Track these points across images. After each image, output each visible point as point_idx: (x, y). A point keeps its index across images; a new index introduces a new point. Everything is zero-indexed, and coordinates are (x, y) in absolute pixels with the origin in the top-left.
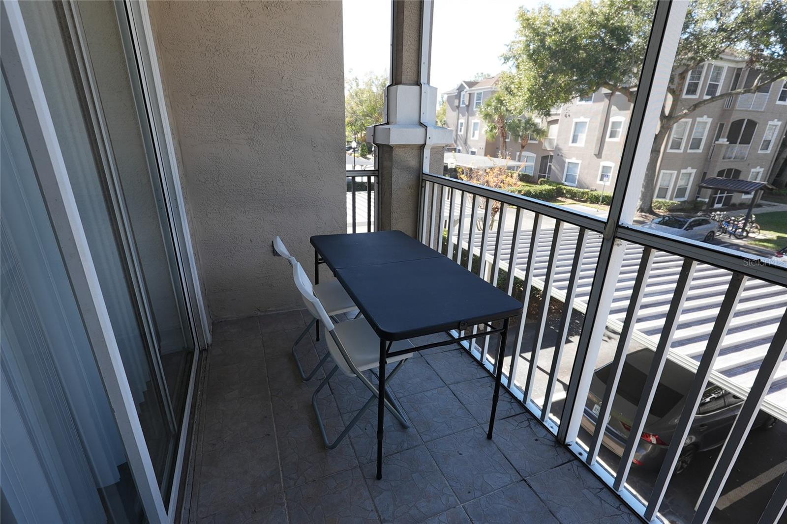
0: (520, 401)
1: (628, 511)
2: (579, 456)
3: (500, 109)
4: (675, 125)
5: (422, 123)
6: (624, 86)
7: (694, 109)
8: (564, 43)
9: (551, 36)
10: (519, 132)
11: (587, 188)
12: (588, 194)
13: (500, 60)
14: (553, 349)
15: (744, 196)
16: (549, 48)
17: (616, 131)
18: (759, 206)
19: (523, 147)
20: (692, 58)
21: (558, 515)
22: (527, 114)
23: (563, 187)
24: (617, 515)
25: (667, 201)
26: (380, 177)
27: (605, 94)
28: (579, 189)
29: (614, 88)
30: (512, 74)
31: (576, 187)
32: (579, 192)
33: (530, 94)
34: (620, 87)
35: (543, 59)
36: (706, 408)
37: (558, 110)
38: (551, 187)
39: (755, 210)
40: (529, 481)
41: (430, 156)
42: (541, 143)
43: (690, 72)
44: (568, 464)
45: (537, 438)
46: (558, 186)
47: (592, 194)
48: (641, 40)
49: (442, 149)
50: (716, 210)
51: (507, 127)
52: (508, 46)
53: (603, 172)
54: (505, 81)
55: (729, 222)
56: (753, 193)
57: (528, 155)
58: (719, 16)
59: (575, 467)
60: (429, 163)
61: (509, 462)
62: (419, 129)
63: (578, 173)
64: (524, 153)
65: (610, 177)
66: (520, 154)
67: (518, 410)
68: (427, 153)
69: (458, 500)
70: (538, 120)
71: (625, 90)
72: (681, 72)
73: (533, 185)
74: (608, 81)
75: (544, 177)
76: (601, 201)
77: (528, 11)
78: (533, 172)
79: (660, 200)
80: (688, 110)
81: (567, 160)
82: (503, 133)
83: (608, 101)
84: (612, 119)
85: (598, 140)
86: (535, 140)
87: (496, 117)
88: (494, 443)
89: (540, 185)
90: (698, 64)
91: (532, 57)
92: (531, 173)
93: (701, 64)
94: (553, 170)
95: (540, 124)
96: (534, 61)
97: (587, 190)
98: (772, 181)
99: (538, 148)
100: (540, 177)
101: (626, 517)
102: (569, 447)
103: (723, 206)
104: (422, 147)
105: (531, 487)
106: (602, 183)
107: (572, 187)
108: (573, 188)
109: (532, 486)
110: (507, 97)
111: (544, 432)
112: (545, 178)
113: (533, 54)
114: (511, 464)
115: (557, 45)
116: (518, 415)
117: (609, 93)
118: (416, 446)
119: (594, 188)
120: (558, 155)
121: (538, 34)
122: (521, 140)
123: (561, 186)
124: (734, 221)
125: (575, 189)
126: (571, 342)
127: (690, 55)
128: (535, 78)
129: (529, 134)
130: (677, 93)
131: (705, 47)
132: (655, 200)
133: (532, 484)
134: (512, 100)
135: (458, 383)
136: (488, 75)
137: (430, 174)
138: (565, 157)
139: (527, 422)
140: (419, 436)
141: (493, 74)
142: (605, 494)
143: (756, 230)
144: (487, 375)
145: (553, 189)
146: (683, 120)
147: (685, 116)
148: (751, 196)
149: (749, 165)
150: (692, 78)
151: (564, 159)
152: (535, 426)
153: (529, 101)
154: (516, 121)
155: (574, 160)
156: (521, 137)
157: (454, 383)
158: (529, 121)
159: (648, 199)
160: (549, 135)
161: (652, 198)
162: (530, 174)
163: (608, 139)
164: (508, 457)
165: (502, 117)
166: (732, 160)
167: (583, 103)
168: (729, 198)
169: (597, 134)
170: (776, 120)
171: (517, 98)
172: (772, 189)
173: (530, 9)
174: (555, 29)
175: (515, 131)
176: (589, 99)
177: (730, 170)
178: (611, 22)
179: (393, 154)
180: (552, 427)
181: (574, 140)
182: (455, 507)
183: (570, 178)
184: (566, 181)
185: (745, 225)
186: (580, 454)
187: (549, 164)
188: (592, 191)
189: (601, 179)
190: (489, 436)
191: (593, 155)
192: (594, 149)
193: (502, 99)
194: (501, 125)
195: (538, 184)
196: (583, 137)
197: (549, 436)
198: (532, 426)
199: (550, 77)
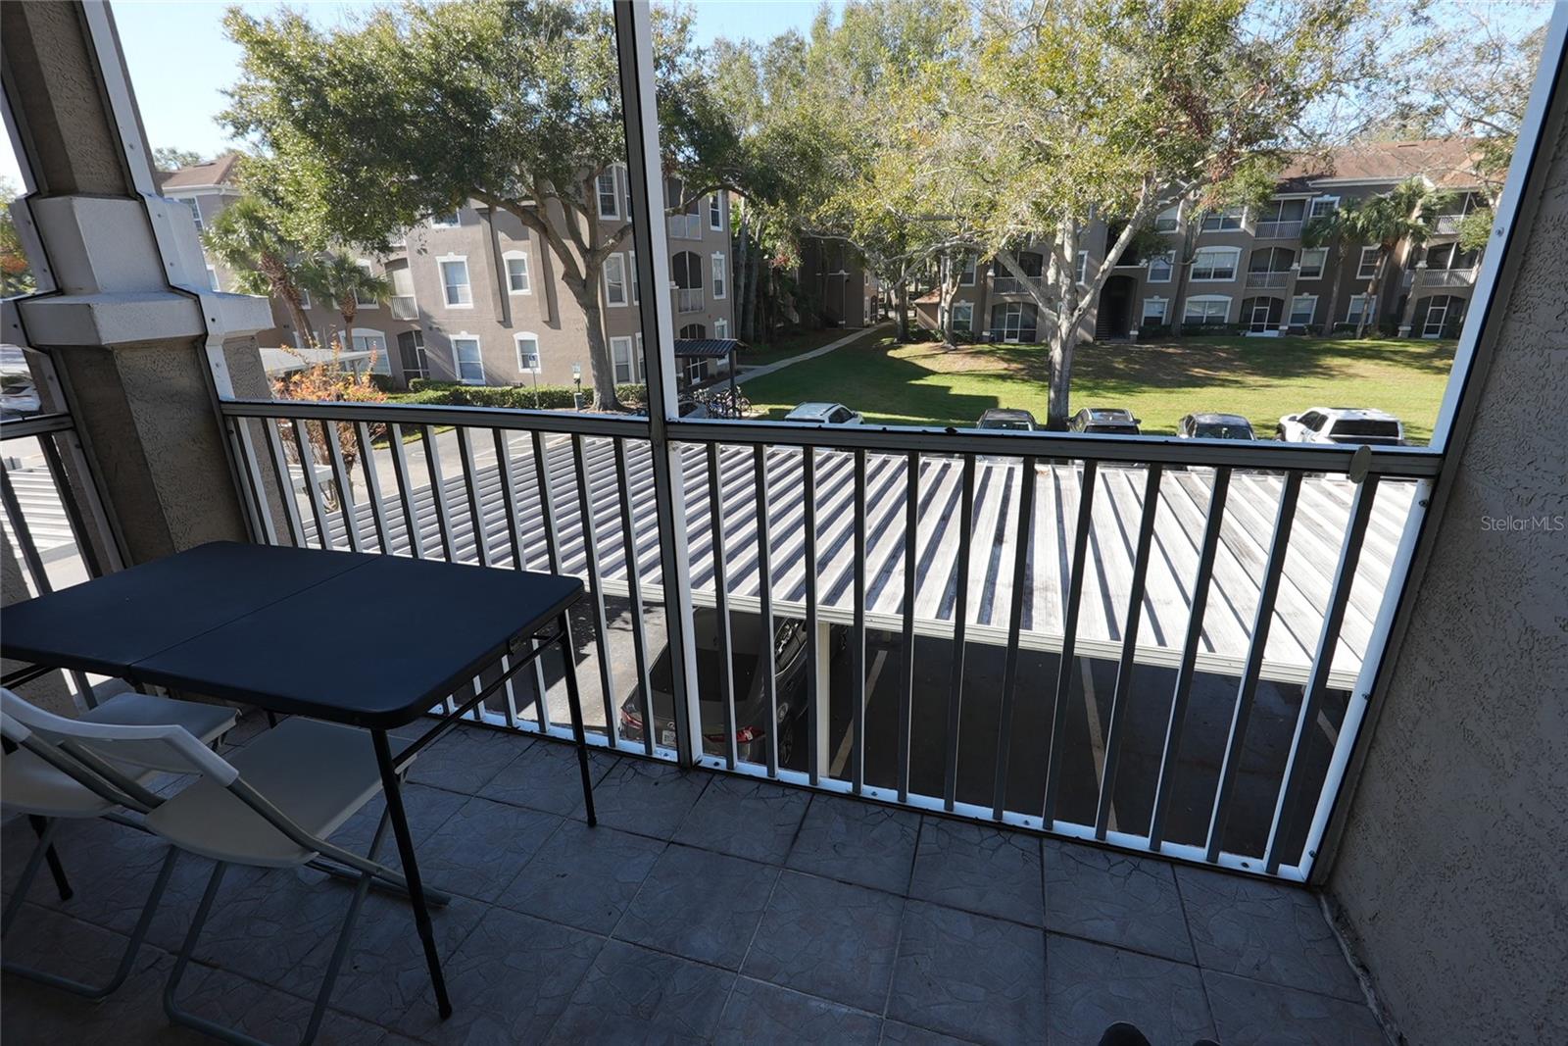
0: (605, 748)
1: (793, 791)
2: (716, 768)
3: (262, 239)
4: (604, 263)
5: (173, 288)
6: (508, 196)
7: (622, 238)
8: (368, 106)
9: (334, 88)
10: (328, 289)
11: (507, 385)
12: (512, 395)
13: (224, 126)
14: (534, 704)
15: (720, 362)
16: (338, 113)
17: (520, 276)
18: (738, 372)
19: (349, 319)
20: (591, 157)
21: (732, 851)
22: (334, 249)
23: (463, 389)
24: (787, 803)
25: (634, 385)
26: (83, 429)
27: (477, 209)
28: (493, 389)
29: (492, 201)
30: (267, 160)
31: (487, 386)
32: (496, 394)
33: (329, 207)
34: (503, 199)
35: (333, 134)
36: (782, 662)
37: (403, 240)
38: (440, 393)
39: (738, 379)
40: (678, 840)
41: (226, 359)
42: (386, 309)
43: (597, 179)
44: (709, 786)
45: (655, 781)
46: (452, 390)
47: (518, 394)
48: (507, 118)
49: (249, 343)
50: (697, 387)
51: (294, 278)
52: (232, 96)
53: (522, 351)
54: (253, 175)
55: (716, 402)
56: (727, 356)
57: (366, 335)
58: (607, 95)
59: (719, 784)
60: (228, 376)
61: (637, 835)
62: (177, 301)
63: (480, 357)
64: (355, 332)
65: (539, 358)
66: (348, 333)
67: (609, 761)
68: (215, 355)
69: (600, 936)
70: (363, 259)
71: (512, 204)
72: (585, 178)
73: (400, 395)
74: (477, 186)
75: (417, 375)
76: (537, 402)
77: (255, 23)
78: (389, 367)
79: (624, 385)
80: (614, 238)
81: (452, 337)
82: (289, 292)
83: (489, 224)
84: (506, 256)
85: (494, 295)
86: (371, 302)
87: (258, 257)
88: (603, 826)
89: (415, 393)
90: (604, 166)
91: (306, 126)
92: (387, 371)
93: (608, 167)
94: (431, 359)
95: (371, 270)
96: (316, 138)
97: (508, 388)
98: (739, 336)
99: (382, 318)
100: (408, 376)
101: (794, 798)
102: (700, 765)
103: (701, 380)
104: (199, 342)
105: (682, 845)
106: (528, 370)
107: (478, 386)
108: (481, 389)
109: (683, 842)
110: (271, 213)
111: (660, 768)
112: (419, 377)
113: (306, 120)
114: (643, 836)
115: (356, 110)
116: (612, 769)
117: (485, 209)
118: (481, 920)
119: (518, 382)
120: (431, 328)
121: (302, 80)
122: (339, 304)
123: (457, 387)
124: (721, 399)
125: (487, 390)
126: (585, 656)
127: (588, 150)
128: (330, 174)
129: (351, 290)
130: (591, 211)
131: (606, 141)
132: (616, 386)
133: (682, 840)
134: (288, 218)
135: (490, 780)
136: (191, 155)
137: (241, 401)
138: (445, 331)
139: (631, 770)
140: (476, 902)
141: (208, 155)
142: (765, 791)
143: (746, 407)
144: (530, 741)
145: (444, 395)
146: (612, 255)
147: (612, 248)
148: (726, 360)
149: (710, 317)
150: (603, 189)
151: (444, 333)
152: (644, 767)
153: (333, 220)
154: (312, 264)
155: (464, 336)
156: (336, 299)
157: (484, 786)
158: (342, 263)
159: (607, 386)
160: (398, 290)
161: (613, 385)
162: (386, 374)
163: (511, 293)
164: (634, 831)
165: (272, 258)
166: (690, 312)
167: (444, 225)
168: (704, 367)
169: (489, 283)
170: (718, 252)
171: (301, 214)
172: (745, 347)
173: (259, 19)
174: (337, 74)
175: (317, 287)
176: (453, 220)
177: (692, 326)
178: (447, 77)
179: (119, 368)
180: (666, 755)
181: (453, 298)
182: (602, 949)
183: (470, 371)
184: (463, 377)
185: (734, 402)
186: (717, 764)
187: (417, 348)
188: (516, 387)
189: (525, 365)
190: (592, 822)
191: (494, 321)
192: (492, 314)
193: (261, 215)
194: (279, 276)
195: (411, 392)
196: (466, 289)
197: (669, 768)
198: (640, 770)
199: (363, 174)
